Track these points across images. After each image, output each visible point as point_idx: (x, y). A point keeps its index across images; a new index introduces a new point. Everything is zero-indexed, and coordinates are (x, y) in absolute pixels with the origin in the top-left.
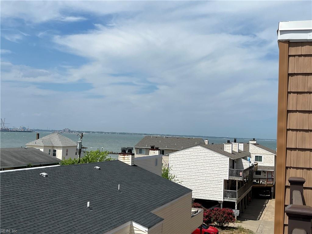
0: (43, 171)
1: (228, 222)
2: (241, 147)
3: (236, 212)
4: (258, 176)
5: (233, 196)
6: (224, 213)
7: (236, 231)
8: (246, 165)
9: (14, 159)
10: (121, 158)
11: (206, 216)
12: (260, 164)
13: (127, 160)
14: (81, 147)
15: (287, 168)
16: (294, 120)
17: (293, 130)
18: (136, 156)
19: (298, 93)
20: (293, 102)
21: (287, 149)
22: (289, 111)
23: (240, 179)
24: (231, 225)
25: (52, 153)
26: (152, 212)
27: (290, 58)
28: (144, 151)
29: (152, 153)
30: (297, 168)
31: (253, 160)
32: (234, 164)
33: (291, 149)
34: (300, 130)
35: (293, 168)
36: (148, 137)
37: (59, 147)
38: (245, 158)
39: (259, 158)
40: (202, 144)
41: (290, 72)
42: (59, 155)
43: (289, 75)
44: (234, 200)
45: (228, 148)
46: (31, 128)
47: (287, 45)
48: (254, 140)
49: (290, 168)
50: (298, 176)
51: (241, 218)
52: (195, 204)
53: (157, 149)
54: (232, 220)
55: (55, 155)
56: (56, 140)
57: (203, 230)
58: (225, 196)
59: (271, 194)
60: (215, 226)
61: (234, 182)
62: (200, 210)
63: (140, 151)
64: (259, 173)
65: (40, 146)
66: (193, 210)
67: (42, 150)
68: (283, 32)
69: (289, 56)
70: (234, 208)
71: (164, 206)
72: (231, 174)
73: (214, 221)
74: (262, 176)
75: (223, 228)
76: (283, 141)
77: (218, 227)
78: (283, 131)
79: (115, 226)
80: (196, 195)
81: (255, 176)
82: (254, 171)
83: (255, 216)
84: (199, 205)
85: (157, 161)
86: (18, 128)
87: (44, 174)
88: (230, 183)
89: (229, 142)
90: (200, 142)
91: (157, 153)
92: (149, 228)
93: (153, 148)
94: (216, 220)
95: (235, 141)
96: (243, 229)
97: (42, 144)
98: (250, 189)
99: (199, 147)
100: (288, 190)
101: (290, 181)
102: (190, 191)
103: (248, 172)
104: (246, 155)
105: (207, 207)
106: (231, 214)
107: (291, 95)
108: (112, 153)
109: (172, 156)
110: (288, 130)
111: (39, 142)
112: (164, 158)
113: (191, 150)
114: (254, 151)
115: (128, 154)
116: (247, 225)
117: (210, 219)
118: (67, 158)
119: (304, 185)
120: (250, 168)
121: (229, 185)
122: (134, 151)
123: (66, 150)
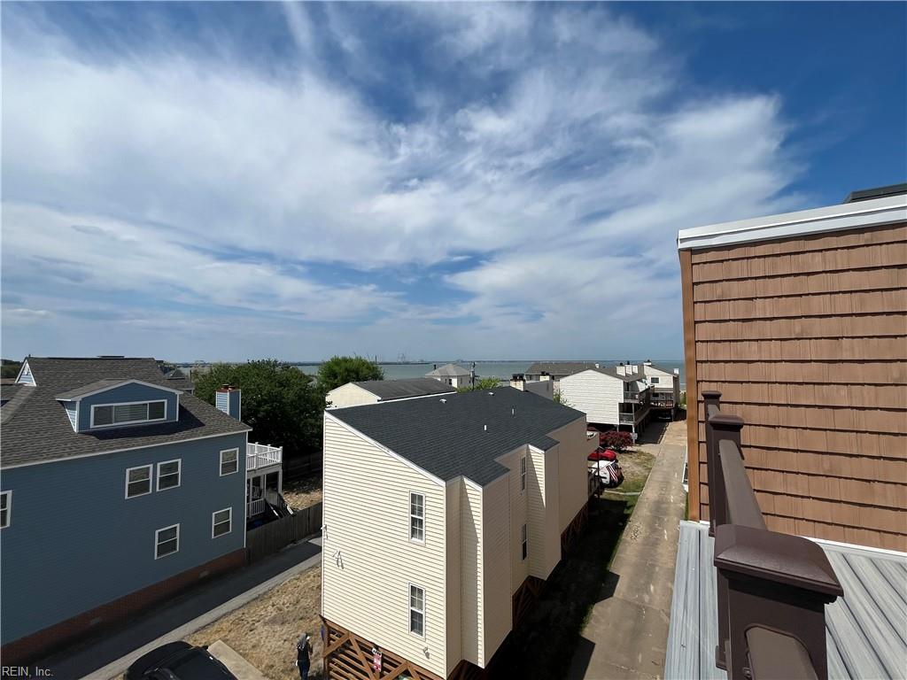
0: (442, 397)
1: (626, 446)
2: (635, 369)
3: (634, 435)
4: (656, 399)
5: (630, 419)
6: (621, 436)
7: (636, 455)
8: (642, 387)
9: (415, 388)
10: (513, 384)
11: (601, 440)
12: (656, 386)
13: (519, 386)
14: (474, 376)
15: (698, 382)
16: (703, 331)
17: (702, 341)
18: (527, 382)
19: (705, 302)
20: (701, 312)
21: (697, 362)
22: (696, 322)
23: (636, 402)
24: (629, 448)
25: (448, 381)
26: (548, 435)
27: (694, 266)
28: (534, 378)
29: (543, 379)
30: (710, 382)
31: (649, 382)
32: (629, 386)
33: (702, 362)
34: (711, 341)
35: (706, 381)
36: (537, 363)
37: (454, 377)
38: (640, 380)
39: (655, 380)
40: (594, 368)
41: (694, 281)
42: (455, 383)
43: (694, 284)
44: (631, 423)
45: (621, 371)
46: (429, 360)
47: (689, 253)
48: (649, 361)
49: (702, 381)
50: (712, 390)
51: (639, 442)
52: (590, 428)
53: (547, 374)
54: (630, 443)
55: (451, 384)
56: (451, 370)
57: (601, 453)
58: (621, 419)
59: (671, 416)
60: (613, 450)
61: (629, 405)
62: (595, 433)
63: (531, 377)
64: (656, 395)
65: (436, 375)
66: (589, 433)
67: (439, 380)
68: (683, 240)
69: (693, 264)
70: (632, 432)
71: (558, 430)
72: (626, 397)
73: (611, 444)
74: (660, 398)
75: (621, 452)
76: (691, 353)
77: (615, 451)
78: (691, 343)
79: (513, 449)
80: (590, 419)
81: (652, 398)
82: (650, 394)
83: (655, 439)
84: (594, 429)
85: (548, 386)
86: (417, 361)
87: (444, 400)
88: (625, 407)
89: (621, 365)
90: (591, 367)
91: (547, 378)
92: (545, 450)
93: (543, 374)
94: (613, 443)
95: (628, 364)
96: (642, 453)
97: (439, 374)
98: (647, 412)
99: (591, 371)
100: (702, 406)
101: (703, 395)
102: (584, 415)
103: (644, 394)
104: (641, 378)
105: (603, 432)
106: (629, 437)
107: (697, 305)
108: (503, 381)
109: (562, 380)
110: (696, 342)
111: (436, 372)
112: (555, 383)
113: (580, 374)
114: (650, 372)
115: (520, 380)
116: (647, 448)
117: (607, 442)
118: (462, 387)
119: (721, 399)
120: (647, 390)
121: (625, 408)
122: (525, 378)
123: (460, 379)
